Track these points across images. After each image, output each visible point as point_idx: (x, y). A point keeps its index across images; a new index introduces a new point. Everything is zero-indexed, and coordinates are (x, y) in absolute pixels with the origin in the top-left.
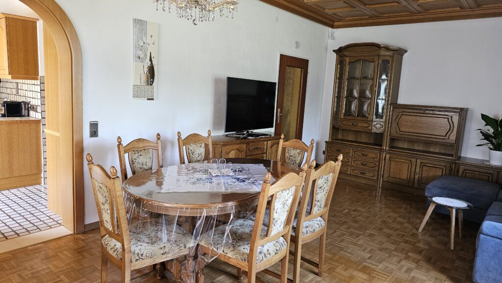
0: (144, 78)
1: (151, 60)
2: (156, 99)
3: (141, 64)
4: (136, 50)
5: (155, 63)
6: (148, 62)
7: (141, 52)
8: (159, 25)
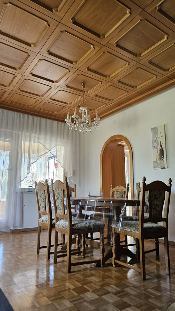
0: (158, 157)
1: (161, 146)
2: (166, 168)
3: (156, 150)
4: (153, 143)
5: (164, 146)
6: (160, 147)
7: (155, 144)
8: (165, 125)
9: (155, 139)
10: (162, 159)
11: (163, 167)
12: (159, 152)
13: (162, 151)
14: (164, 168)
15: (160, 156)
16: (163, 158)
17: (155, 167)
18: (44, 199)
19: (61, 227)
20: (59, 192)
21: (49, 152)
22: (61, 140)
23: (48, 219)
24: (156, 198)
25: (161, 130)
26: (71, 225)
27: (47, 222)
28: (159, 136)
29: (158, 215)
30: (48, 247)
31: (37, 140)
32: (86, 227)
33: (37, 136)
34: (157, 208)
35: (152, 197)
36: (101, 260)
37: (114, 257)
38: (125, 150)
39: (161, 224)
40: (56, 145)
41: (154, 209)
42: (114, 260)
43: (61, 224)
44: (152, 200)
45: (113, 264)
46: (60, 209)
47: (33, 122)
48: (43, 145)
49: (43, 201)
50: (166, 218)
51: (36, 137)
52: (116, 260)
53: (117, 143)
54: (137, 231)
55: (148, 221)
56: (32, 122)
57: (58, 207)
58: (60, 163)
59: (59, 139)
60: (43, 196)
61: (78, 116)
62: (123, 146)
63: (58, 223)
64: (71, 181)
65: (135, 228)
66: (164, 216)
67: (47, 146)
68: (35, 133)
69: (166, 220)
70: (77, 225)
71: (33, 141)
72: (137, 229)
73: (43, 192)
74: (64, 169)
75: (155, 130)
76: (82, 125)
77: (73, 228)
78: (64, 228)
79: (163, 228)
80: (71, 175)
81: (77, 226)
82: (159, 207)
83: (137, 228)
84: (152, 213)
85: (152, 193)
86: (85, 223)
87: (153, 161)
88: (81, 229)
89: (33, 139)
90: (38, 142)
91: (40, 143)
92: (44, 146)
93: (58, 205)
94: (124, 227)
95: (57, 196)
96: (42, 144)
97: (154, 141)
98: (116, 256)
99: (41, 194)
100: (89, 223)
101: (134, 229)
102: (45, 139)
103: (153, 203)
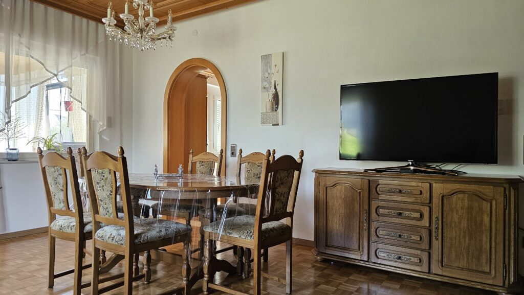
0: (269, 106)
1: (275, 88)
2: (281, 124)
3: (266, 93)
4: (262, 83)
5: (279, 89)
6: (272, 91)
7: (266, 83)
8: (283, 53)
9: (267, 75)
10: (276, 111)
11: (276, 123)
12: (271, 97)
13: (276, 96)
14: (278, 125)
15: (273, 105)
16: (277, 108)
17: (263, 123)
18: (65, 186)
19: (110, 241)
20: (104, 176)
21: (55, 78)
22: (82, 55)
23: (75, 224)
24: (282, 184)
25: (276, 61)
26: (133, 237)
27: (74, 230)
28: (273, 71)
29: (282, 209)
30: (76, 271)
31: (25, 49)
32: (160, 237)
33: (24, 40)
34: (282, 197)
35: (277, 182)
36: (184, 288)
37: (206, 279)
38: (208, 84)
39: (285, 221)
40: (70, 64)
41: (278, 200)
42: (206, 284)
43: (108, 235)
44: (276, 186)
45: (205, 289)
46: (105, 207)
47: (13, 7)
48: (41, 63)
49: (62, 190)
50: (291, 211)
51: (21, 43)
52: (209, 284)
53: (197, 71)
54: (251, 236)
55: (269, 219)
56: (11, 8)
57: (101, 203)
58: (81, 102)
59: (77, 53)
60: (61, 180)
61: (134, 17)
62: (204, 77)
63: (100, 232)
64: (105, 138)
65: (248, 232)
66: (289, 210)
67: (50, 64)
68: (20, 35)
69: (291, 215)
70: (143, 236)
71: (14, 53)
72: (251, 234)
73: (62, 172)
74: (87, 115)
75: (266, 58)
76: (139, 35)
77: (136, 241)
78: (116, 243)
79: (287, 226)
80: (105, 128)
81: (143, 238)
82: (284, 197)
83: (251, 232)
84: (275, 206)
85: (278, 175)
86: (158, 230)
87: (261, 112)
88: (151, 242)
89: (14, 47)
90: (27, 56)
91: (32, 58)
92: (43, 64)
93: (101, 201)
94: (227, 231)
95: (98, 183)
96: (38, 61)
97: (265, 79)
98: (209, 277)
99: (56, 176)
100: (166, 230)
101: (246, 234)
102: (45, 49)
103: (277, 192)
